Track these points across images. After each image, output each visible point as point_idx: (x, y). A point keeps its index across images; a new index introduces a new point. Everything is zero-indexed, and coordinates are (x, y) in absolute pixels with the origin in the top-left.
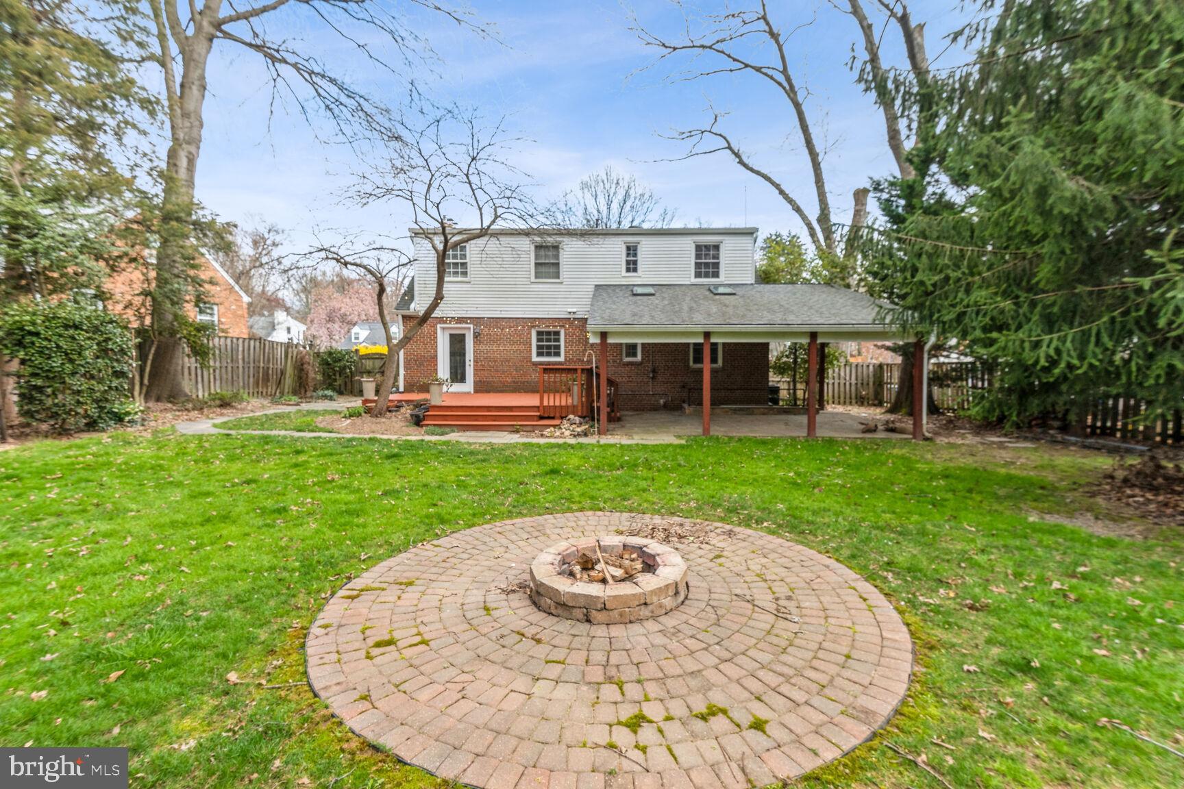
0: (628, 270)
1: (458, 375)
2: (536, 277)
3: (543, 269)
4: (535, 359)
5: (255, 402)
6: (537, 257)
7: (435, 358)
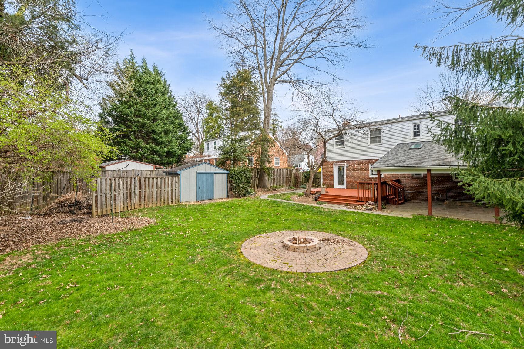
0: (415, 136)
1: (341, 182)
2: (371, 143)
3: (374, 139)
4: (371, 176)
5: (284, 188)
6: (371, 135)
7: (332, 176)
